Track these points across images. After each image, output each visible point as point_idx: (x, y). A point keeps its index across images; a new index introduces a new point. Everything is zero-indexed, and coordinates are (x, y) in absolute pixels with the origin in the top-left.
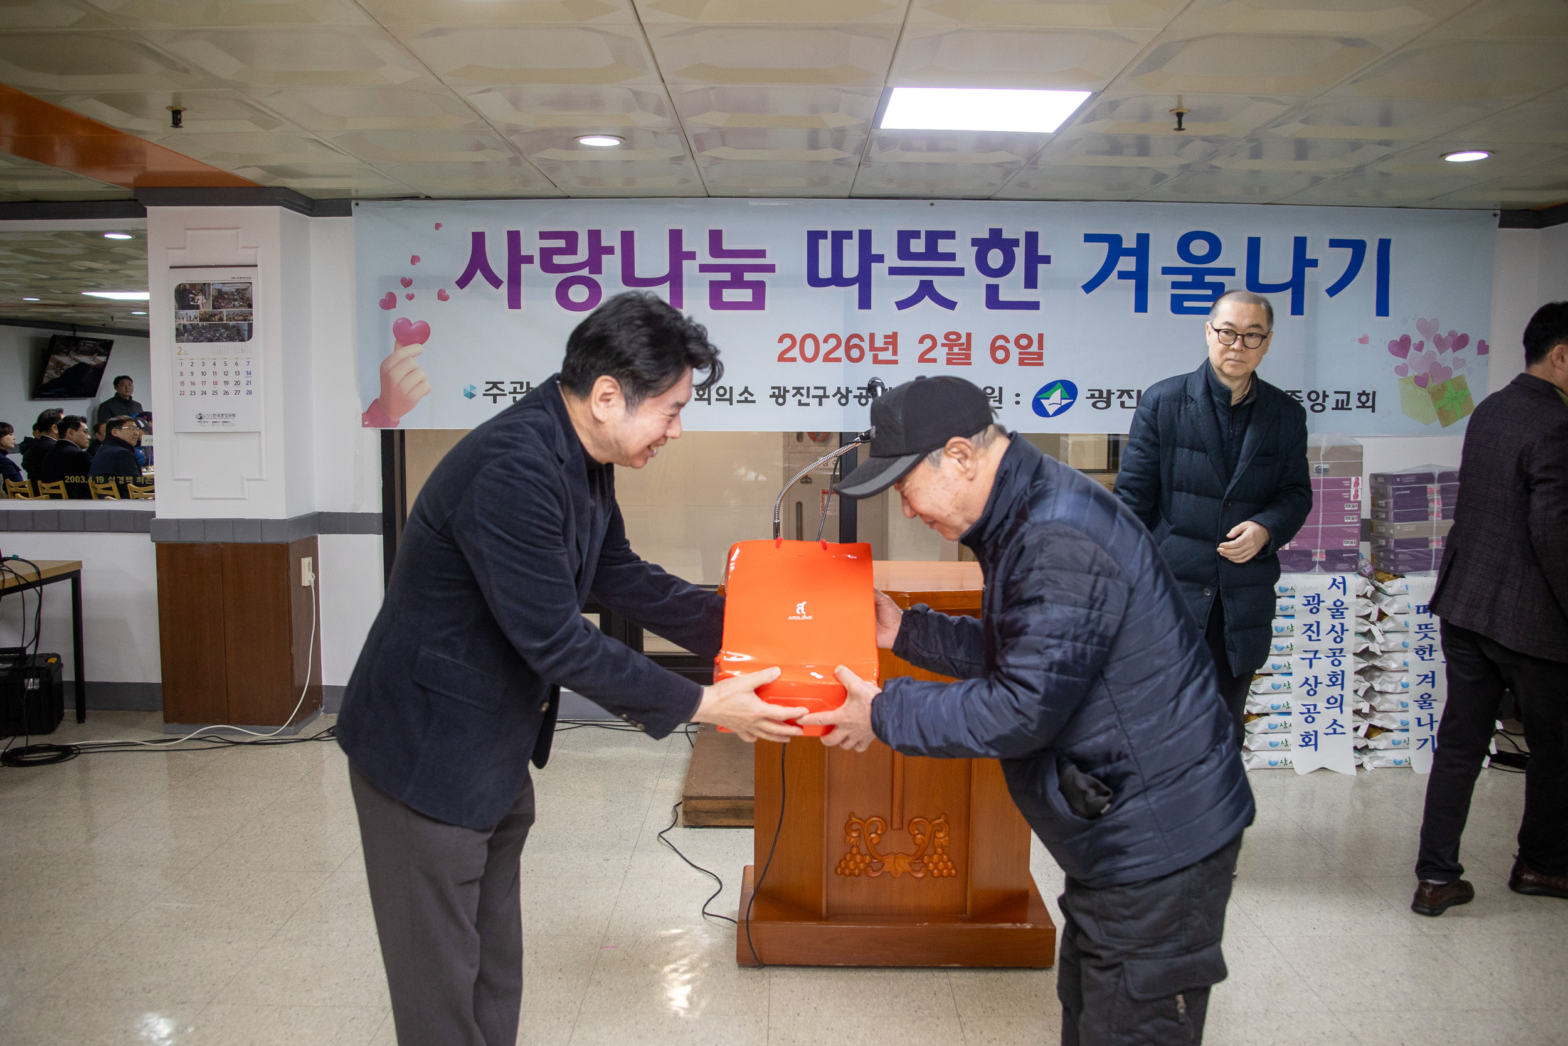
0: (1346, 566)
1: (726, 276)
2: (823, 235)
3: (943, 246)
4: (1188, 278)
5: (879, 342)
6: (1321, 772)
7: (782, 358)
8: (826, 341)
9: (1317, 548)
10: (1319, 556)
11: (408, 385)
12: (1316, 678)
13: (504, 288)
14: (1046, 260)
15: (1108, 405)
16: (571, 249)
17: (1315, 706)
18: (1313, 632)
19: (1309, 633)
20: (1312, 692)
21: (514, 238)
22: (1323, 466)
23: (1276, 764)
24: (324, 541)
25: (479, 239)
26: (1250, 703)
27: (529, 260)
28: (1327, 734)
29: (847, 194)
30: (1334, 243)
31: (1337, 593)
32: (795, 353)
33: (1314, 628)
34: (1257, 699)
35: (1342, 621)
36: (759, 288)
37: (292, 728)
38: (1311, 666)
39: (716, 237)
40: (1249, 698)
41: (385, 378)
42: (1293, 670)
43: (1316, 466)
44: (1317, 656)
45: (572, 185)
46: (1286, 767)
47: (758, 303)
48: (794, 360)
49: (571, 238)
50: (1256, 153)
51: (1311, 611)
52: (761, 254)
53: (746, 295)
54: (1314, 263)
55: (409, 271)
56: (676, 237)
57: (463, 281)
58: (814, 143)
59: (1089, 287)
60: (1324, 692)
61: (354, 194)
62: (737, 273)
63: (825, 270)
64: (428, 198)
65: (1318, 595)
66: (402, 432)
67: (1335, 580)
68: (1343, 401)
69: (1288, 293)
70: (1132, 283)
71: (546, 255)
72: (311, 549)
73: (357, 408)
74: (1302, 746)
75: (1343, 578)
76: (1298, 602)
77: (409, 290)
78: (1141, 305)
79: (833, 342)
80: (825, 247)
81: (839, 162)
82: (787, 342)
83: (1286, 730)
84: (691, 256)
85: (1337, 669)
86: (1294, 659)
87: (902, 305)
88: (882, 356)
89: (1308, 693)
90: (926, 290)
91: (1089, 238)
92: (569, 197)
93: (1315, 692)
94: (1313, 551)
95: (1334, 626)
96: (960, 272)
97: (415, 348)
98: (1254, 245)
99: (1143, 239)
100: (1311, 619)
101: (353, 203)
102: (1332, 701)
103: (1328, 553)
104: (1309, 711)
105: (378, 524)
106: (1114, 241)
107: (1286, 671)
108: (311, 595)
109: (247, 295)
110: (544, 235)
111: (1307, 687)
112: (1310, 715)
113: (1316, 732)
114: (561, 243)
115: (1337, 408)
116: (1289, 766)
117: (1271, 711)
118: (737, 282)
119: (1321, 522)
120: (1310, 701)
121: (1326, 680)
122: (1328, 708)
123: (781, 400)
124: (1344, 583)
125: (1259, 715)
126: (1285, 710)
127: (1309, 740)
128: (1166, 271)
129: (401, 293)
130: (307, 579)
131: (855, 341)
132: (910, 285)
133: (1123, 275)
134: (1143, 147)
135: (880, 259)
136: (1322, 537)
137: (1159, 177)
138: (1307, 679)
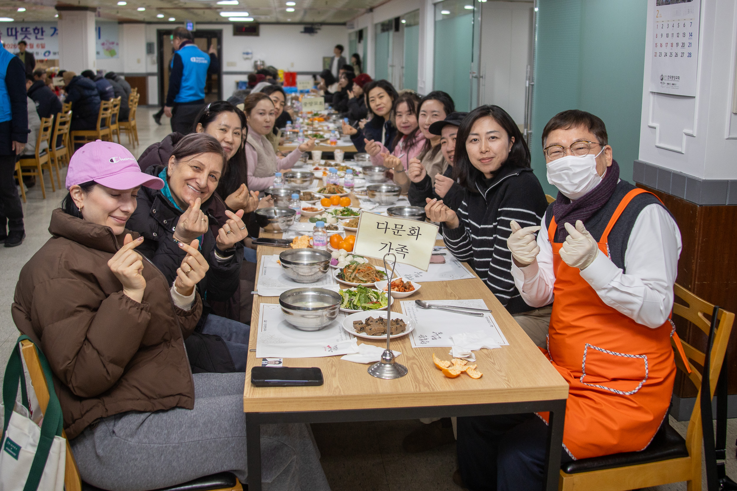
3: (28, 30)
14: (44, 32)
63: (10, 33)
96: (31, 34)
135: (18, 32)
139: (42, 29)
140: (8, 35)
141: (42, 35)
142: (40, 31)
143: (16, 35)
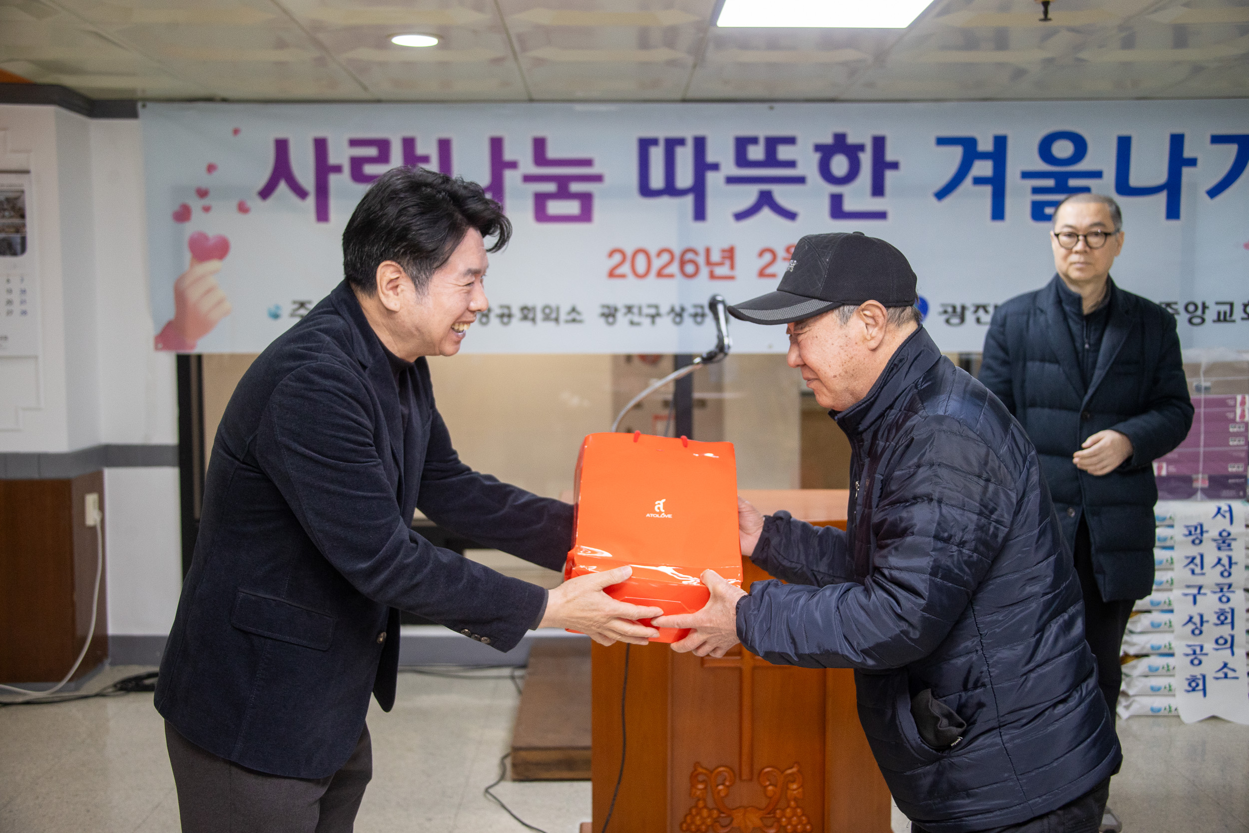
0: (1232, 493)
1: (551, 187)
2: (654, 142)
3: (784, 152)
4: (1050, 183)
5: (716, 257)
6: (1213, 722)
7: (612, 274)
8: (659, 254)
9: (1197, 472)
10: (1201, 482)
11: (205, 305)
12: (1201, 616)
13: (311, 201)
14: (895, 166)
15: (962, 319)
16: (384, 157)
17: (1202, 648)
18: (1196, 565)
19: (1192, 566)
20: (1197, 632)
21: (321, 146)
22: (1204, 384)
23: (1159, 710)
24: (110, 475)
25: (282, 147)
26: (1126, 642)
27: (338, 169)
28: (1217, 678)
29: (679, 96)
30: (1217, 139)
31: (1222, 523)
32: (625, 269)
33: (1198, 561)
34: (1135, 639)
35: (1230, 553)
36: (586, 199)
37: (73, 685)
38: (1195, 602)
39: (539, 145)
40: (1125, 638)
41: (180, 298)
42: (1175, 606)
43: (1195, 384)
44: (1202, 591)
45: (384, 89)
46: (1170, 714)
47: (586, 215)
48: (623, 276)
49: (383, 146)
50: (1128, 43)
51: (1193, 542)
52: (588, 163)
53: (572, 207)
54: (1192, 162)
55: (205, 181)
56: (496, 145)
57: (266, 193)
58: (644, 42)
59: (941, 194)
60: (1212, 631)
61: (139, 95)
62: (563, 182)
63: (657, 180)
64: (224, 100)
65: (1201, 526)
66: (199, 358)
67: (1219, 509)
68: (1225, 313)
69: (1162, 197)
70: (988, 190)
71: (357, 164)
72: (97, 486)
73: (149, 330)
74: (1188, 691)
75: (1230, 507)
76: (1178, 533)
77: (206, 202)
78: (998, 213)
79: (666, 257)
80: (657, 155)
81: (672, 63)
82: (617, 258)
83: (1168, 673)
84: (513, 165)
85: (1226, 607)
86: (1175, 595)
87: (740, 216)
88: (719, 271)
89: (1193, 632)
90: (766, 200)
91: (942, 141)
92: (379, 101)
93: (1201, 632)
94: (1194, 476)
95: (1220, 560)
96: (801, 180)
97: (213, 265)
98: (1124, 145)
99: (1001, 142)
100: (1194, 551)
101: (139, 105)
102: (1221, 641)
103: (1212, 479)
104: (1194, 653)
105: (174, 456)
106: (969, 145)
107: (1166, 607)
108: (95, 536)
109: (19, 205)
110: (354, 143)
111: (1191, 626)
112: (1196, 657)
113: (1204, 677)
114: (372, 152)
115: (1219, 320)
116: (1173, 713)
117: (1151, 651)
118: (563, 193)
119: (1202, 443)
120: (1196, 641)
121: (1213, 619)
122: (1217, 649)
123: (611, 320)
124: (1230, 510)
125: (1138, 656)
126: (1166, 651)
127: (1196, 685)
128: (1026, 175)
129: (196, 205)
130: (92, 517)
131: (689, 256)
132: (749, 195)
133: (978, 181)
134: (1001, 40)
135: (715, 167)
136: (1204, 461)
137: (1019, 73)
138: (1191, 618)
139: (879, 143)
140: (646, 190)
141: (878, 189)
142: (866, 159)
143: (699, 190)
